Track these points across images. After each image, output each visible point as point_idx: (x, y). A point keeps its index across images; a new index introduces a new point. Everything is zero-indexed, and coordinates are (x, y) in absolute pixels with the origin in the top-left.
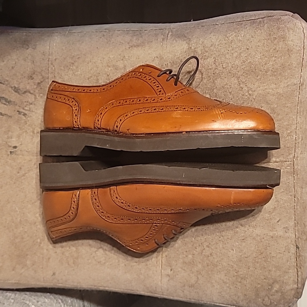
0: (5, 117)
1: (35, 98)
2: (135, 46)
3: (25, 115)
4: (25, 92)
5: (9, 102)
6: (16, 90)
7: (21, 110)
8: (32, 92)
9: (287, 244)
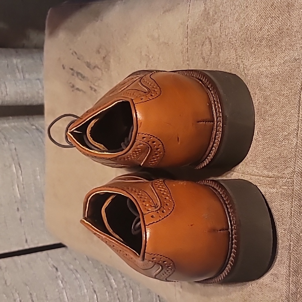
0: (81, 93)
1: (102, 73)
2: (167, 11)
3: (95, 90)
4: (95, 67)
5: (84, 77)
6: (88, 65)
7: (93, 86)
8: (99, 67)
9: (275, 299)
